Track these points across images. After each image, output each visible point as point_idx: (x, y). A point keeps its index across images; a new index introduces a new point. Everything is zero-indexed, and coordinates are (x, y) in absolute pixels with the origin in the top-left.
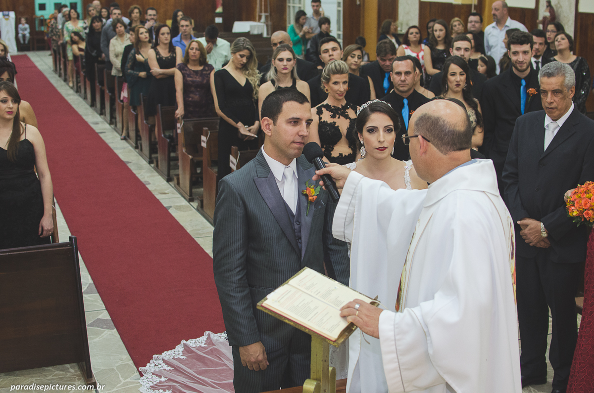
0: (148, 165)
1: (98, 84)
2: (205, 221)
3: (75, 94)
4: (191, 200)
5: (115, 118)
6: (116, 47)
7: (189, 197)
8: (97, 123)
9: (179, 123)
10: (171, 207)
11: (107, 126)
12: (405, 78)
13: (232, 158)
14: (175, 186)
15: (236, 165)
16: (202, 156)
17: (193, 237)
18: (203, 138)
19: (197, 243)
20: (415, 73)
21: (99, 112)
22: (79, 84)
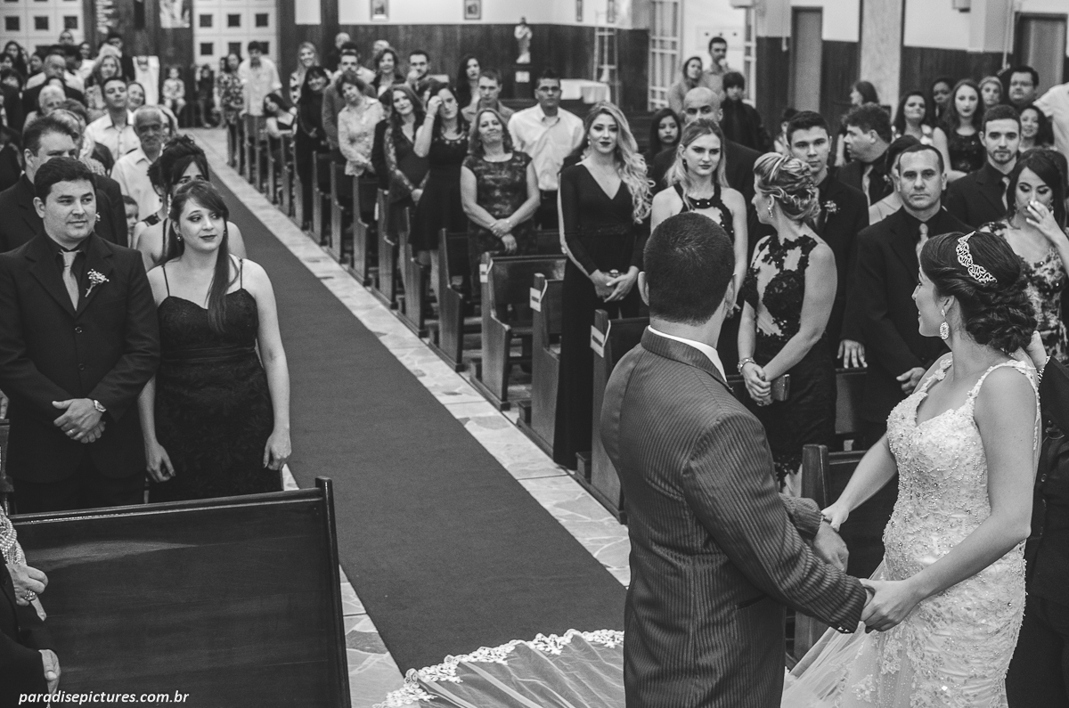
0: (418, 340)
1: (317, 189)
2: (534, 447)
3: (272, 206)
4: (505, 407)
5: (352, 252)
6: (349, 125)
7: (501, 403)
8: (316, 261)
9: (485, 263)
10: (467, 419)
11: (335, 266)
12: (924, 183)
13: (595, 332)
14: (472, 380)
15: (604, 345)
16: (530, 325)
17: (517, 478)
18: (535, 293)
19: (524, 489)
20: (943, 175)
21: (319, 240)
22: (279, 189)
